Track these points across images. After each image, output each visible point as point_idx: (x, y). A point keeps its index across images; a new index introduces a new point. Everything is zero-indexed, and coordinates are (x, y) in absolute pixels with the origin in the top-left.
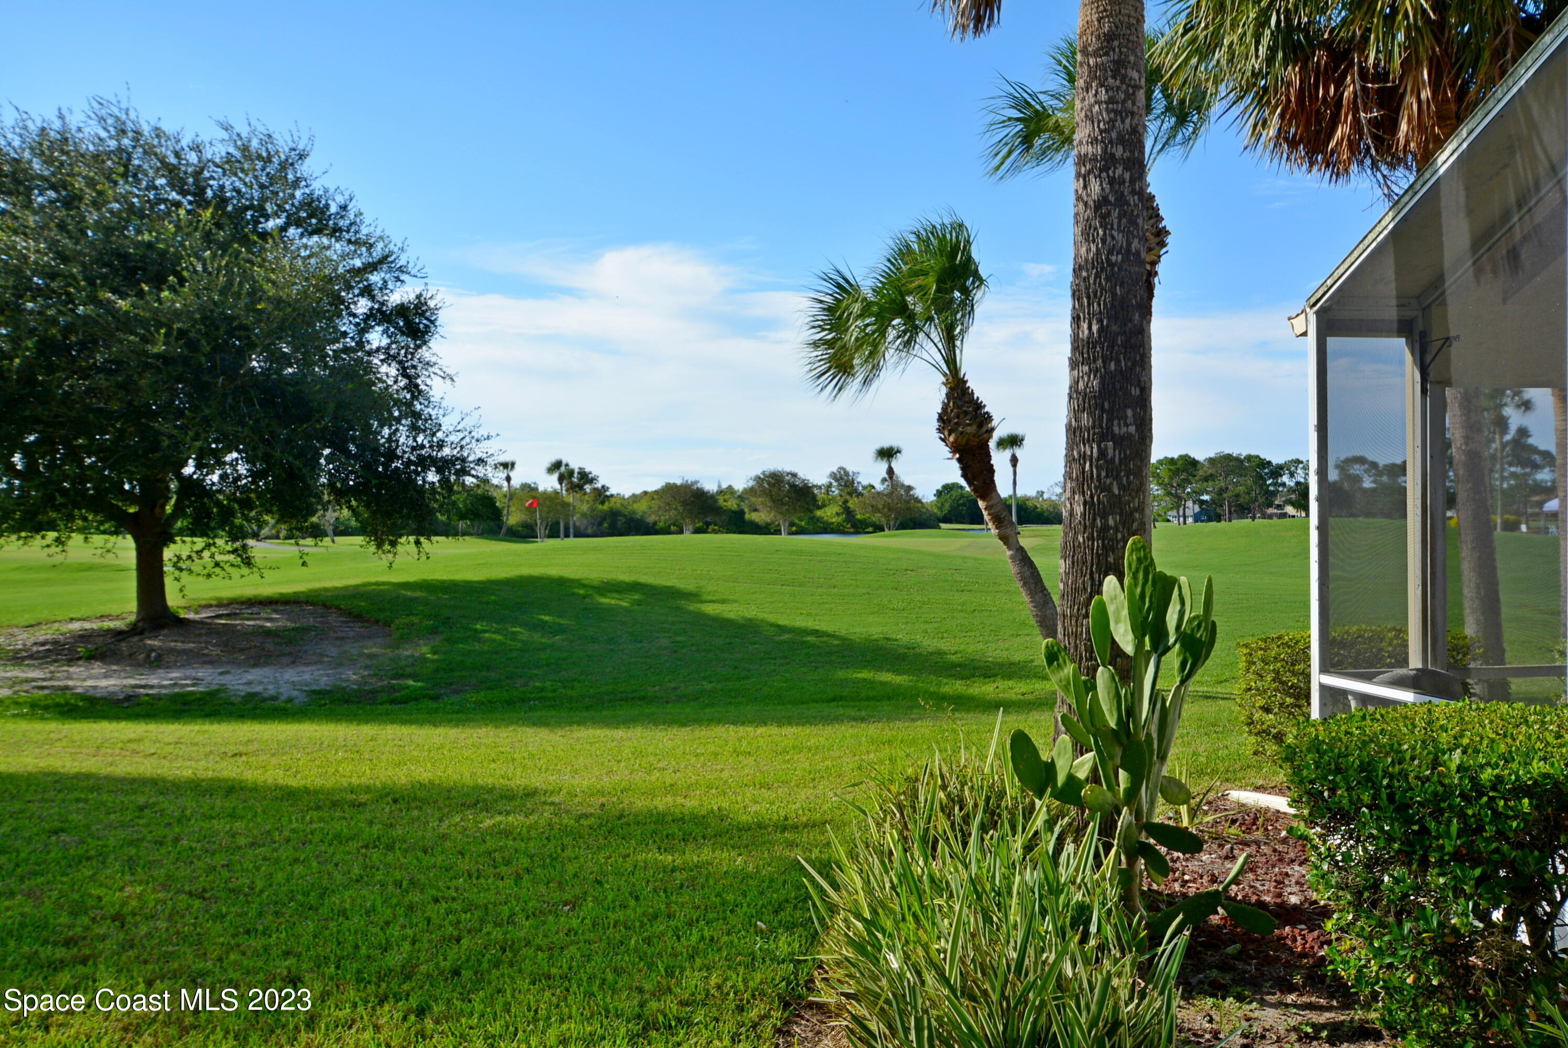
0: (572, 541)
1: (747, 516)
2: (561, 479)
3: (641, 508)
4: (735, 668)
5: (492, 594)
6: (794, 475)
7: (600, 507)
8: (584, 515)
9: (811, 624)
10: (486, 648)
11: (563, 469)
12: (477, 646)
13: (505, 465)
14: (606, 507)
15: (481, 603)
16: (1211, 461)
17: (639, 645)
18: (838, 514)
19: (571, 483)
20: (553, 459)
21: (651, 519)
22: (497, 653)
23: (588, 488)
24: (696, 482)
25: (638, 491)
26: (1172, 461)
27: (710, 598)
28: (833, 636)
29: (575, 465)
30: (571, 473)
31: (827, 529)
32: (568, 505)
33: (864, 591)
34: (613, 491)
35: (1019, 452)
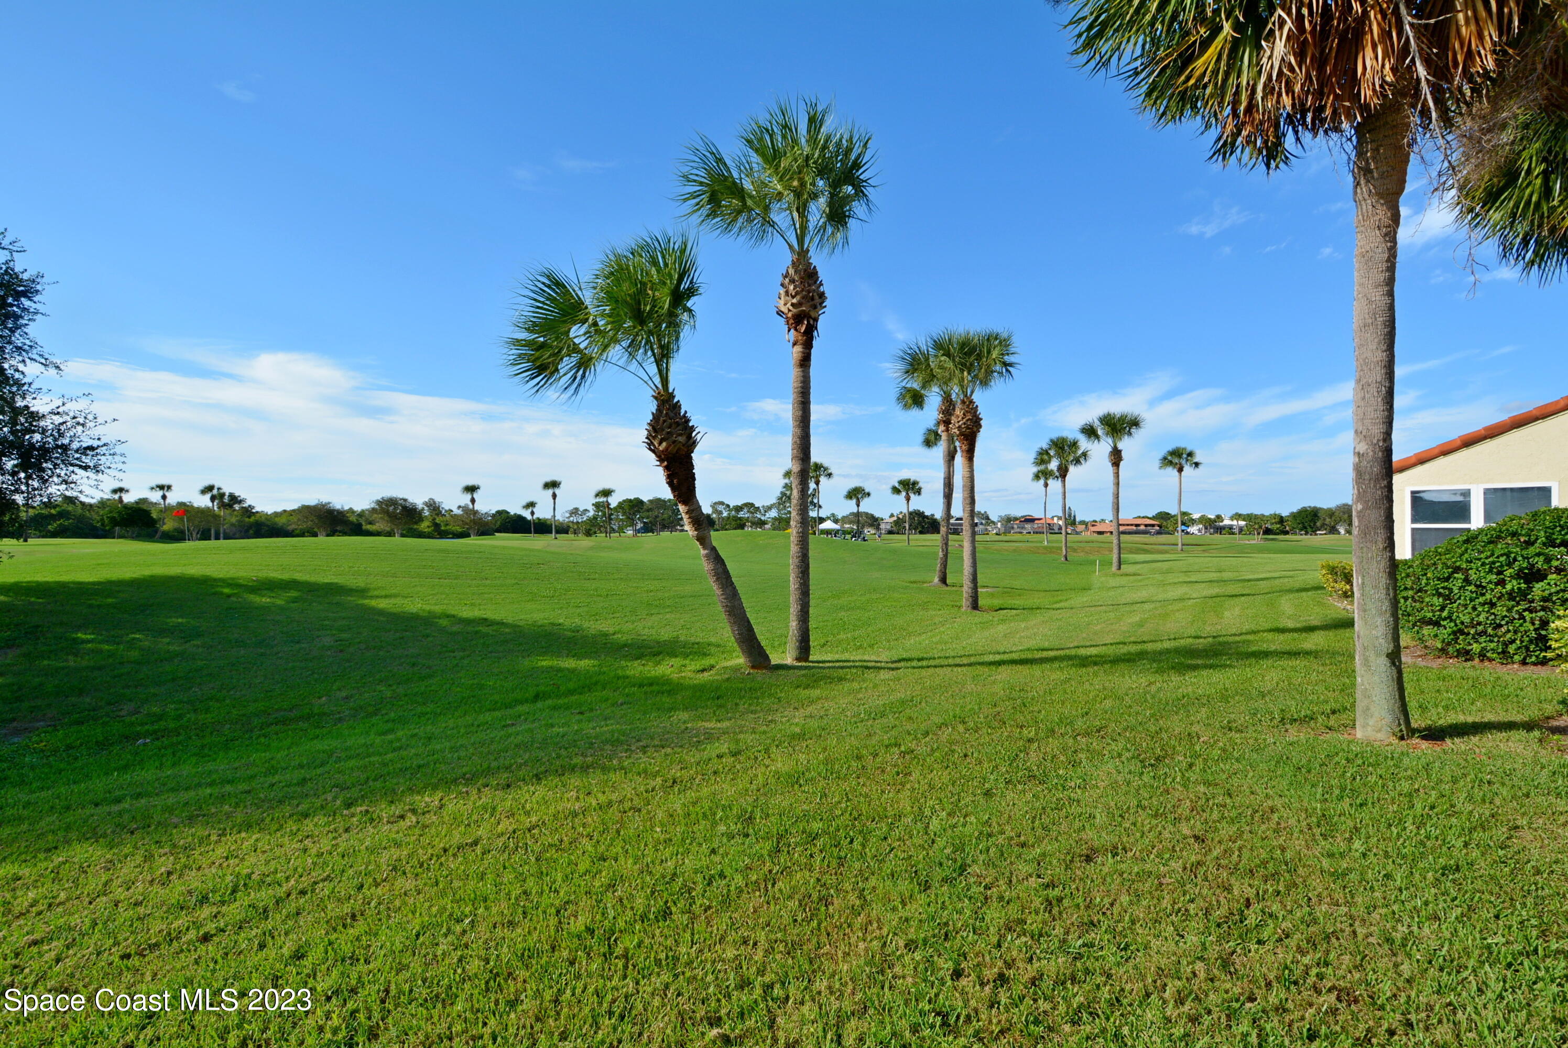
0: (222, 542)
1: (364, 527)
2: (213, 499)
3: (281, 521)
4: (414, 665)
5: (108, 596)
6: (405, 500)
7: (247, 520)
8: (232, 525)
9: (476, 613)
10: (84, 663)
11: (215, 492)
12: (72, 662)
13: (161, 487)
14: (252, 519)
15: (90, 606)
16: (650, 501)
17: (297, 646)
18: (428, 527)
19: (223, 502)
20: (207, 483)
21: (290, 528)
22: (99, 669)
23: (237, 507)
24: (329, 503)
25: (279, 510)
26: (630, 501)
27: (376, 593)
28: (501, 623)
29: (227, 490)
30: (222, 495)
31: (421, 535)
32: (219, 516)
33: (513, 582)
34: (258, 508)
35: (557, 491)
